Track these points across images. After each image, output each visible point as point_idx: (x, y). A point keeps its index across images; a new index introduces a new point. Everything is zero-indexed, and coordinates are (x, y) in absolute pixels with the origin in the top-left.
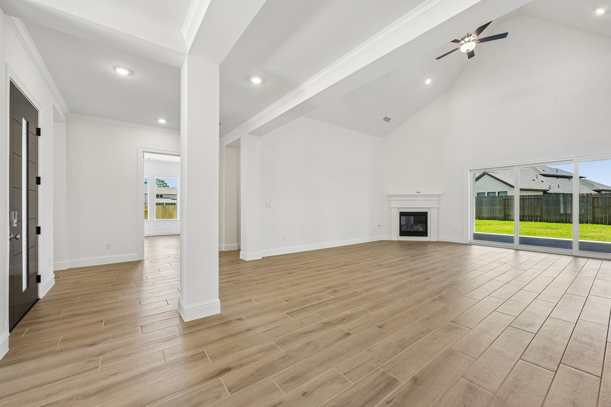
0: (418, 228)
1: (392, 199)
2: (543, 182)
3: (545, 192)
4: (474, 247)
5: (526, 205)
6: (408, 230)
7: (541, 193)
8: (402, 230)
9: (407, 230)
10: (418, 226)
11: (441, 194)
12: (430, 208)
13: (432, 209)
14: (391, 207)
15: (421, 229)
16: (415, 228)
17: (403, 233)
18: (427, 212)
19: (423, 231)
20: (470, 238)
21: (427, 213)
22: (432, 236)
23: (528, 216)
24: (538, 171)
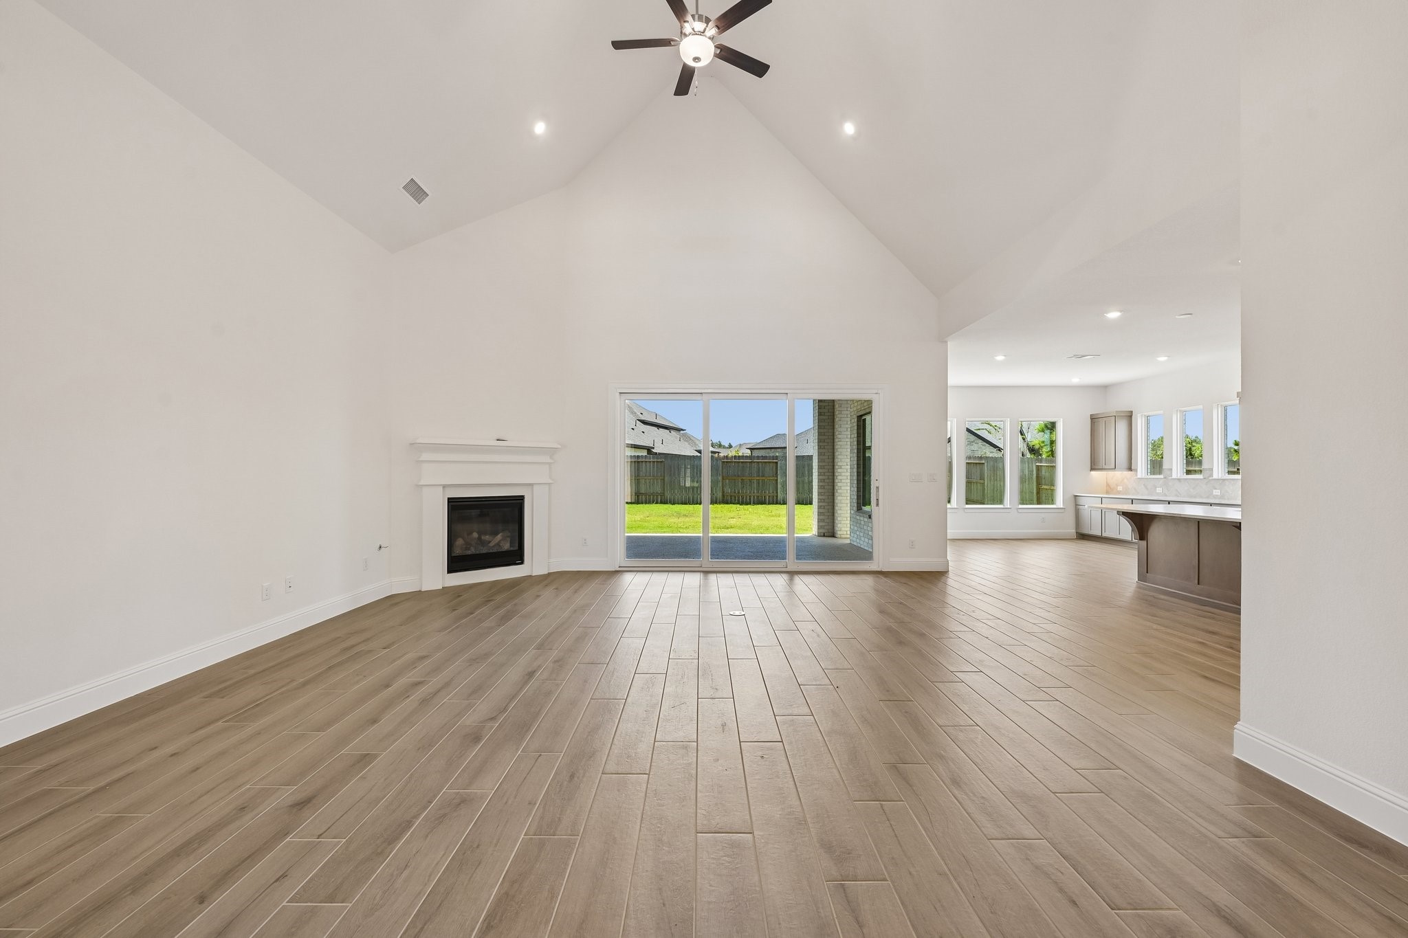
0: (498, 544)
1: (425, 456)
2: (643, 432)
3: (649, 450)
4: (628, 578)
5: (641, 473)
6: (472, 551)
7: (644, 453)
8: (453, 555)
9: (469, 552)
10: (499, 537)
11: (559, 446)
12: (531, 485)
13: (535, 487)
14: (422, 483)
15: (506, 546)
16: (491, 544)
17: (456, 563)
18: (523, 497)
19: (512, 549)
20: (618, 557)
21: (521, 498)
22: (537, 561)
23: (645, 494)
24: (635, 413)
